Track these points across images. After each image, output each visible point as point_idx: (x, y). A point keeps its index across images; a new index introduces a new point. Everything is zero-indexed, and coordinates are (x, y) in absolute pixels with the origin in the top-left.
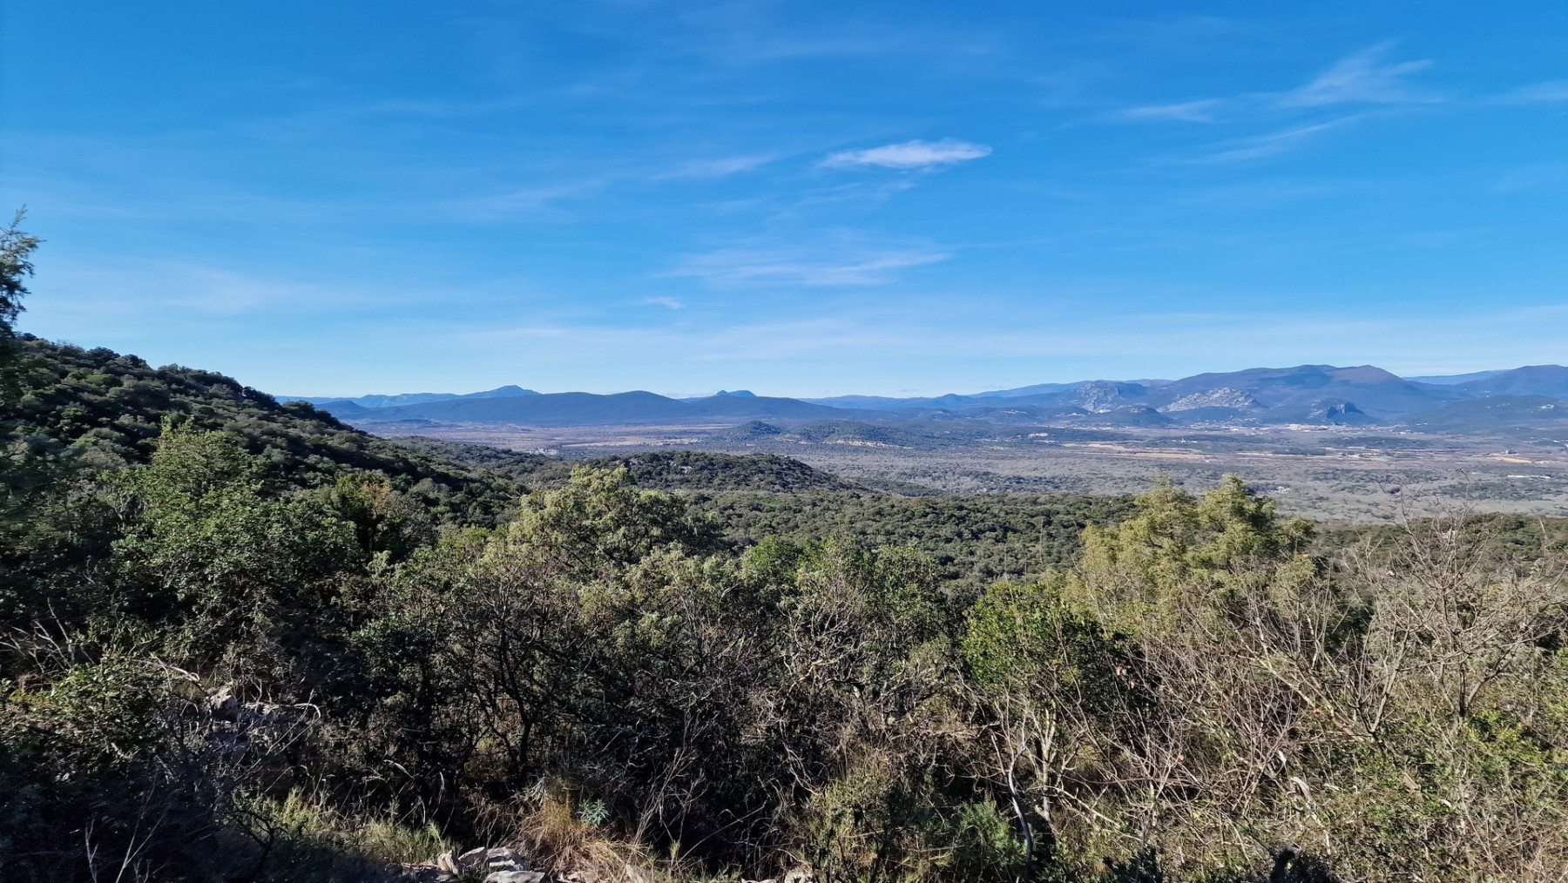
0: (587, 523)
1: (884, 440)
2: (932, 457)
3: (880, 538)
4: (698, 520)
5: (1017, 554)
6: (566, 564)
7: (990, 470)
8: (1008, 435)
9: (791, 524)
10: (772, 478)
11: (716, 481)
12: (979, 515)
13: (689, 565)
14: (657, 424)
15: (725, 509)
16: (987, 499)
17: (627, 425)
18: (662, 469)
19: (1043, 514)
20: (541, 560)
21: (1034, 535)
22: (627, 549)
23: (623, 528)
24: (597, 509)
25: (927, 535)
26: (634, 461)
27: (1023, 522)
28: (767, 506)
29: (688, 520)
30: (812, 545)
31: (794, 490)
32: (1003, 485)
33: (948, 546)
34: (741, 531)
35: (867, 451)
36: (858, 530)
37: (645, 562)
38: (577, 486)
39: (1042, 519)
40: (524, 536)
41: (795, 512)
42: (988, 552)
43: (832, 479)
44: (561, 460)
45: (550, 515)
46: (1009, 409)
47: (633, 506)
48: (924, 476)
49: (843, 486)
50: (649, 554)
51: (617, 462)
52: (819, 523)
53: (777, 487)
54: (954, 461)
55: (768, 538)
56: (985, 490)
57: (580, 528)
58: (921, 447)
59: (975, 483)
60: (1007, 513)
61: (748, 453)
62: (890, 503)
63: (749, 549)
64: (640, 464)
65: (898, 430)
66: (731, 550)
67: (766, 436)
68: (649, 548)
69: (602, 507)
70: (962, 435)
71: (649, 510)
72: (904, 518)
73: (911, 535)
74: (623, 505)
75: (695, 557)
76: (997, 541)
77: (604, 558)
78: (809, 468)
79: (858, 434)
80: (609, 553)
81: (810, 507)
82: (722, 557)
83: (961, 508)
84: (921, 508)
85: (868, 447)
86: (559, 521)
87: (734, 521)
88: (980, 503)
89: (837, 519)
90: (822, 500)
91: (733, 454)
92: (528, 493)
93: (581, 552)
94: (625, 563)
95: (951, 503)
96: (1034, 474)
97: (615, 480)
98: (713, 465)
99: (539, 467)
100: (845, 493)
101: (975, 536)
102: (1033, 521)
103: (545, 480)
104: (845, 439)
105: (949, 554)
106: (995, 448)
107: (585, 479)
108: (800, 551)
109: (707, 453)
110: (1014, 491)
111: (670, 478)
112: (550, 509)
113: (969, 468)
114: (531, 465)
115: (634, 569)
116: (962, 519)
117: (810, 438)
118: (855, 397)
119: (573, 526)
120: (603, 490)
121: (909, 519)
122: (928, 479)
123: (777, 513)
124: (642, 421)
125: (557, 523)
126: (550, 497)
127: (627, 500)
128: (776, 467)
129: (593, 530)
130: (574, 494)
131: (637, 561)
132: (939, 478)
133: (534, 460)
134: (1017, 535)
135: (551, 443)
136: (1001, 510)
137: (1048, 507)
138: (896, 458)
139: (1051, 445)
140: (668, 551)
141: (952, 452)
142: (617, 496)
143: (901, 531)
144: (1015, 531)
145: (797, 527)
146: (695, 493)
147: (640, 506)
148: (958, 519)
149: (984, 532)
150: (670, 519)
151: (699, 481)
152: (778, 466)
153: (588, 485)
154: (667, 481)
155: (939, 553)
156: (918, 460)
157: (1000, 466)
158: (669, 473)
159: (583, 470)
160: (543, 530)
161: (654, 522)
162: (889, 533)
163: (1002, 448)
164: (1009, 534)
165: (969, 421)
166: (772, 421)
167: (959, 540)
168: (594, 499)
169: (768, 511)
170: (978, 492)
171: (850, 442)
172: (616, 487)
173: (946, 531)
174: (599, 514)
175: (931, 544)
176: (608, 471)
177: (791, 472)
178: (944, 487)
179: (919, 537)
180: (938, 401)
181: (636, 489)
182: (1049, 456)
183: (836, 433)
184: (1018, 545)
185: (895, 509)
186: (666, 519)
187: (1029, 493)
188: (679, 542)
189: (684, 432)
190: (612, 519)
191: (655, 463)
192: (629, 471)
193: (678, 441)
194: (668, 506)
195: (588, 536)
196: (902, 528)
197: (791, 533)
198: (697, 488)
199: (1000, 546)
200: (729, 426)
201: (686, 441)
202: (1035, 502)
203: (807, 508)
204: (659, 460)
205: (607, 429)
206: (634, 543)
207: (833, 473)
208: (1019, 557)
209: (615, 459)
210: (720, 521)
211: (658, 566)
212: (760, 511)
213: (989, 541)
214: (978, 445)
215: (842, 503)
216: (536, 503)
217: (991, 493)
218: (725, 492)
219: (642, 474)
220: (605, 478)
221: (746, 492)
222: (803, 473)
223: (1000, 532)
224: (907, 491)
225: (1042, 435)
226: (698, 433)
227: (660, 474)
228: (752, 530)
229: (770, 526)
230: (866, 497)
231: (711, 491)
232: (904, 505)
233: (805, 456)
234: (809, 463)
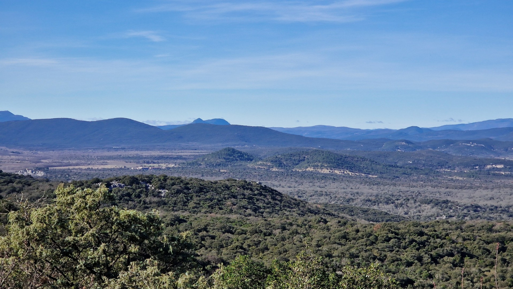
0: (69, 239)
1: (351, 169)
2: (395, 185)
3: (345, 261)
4: (173, 239)
5: (473, 278)
6: (50, 277)
7: (449, 198)
8: (466, 165)
9: (261, 246)
10: (244, 202)
11: (191, 204)
12: (438, 240)
13: (164, 281)
14: (137, 149)
15: (199, 231)
16: (446, 226)
17: (109, 149)
18: (141, 192)
19: (497, 240)
20: (27, 272)
21: (489, 260)
22: (106, 264)
23: (103, 245)
24: (79, 227)
25: (389, 258)
26: (115, 183)
27: (479, 248)
28: (239, 229)
29: (164, 239)
30: (280, 266)
31: (264, 214)
32: (461, 213)
33: (409, 269)
34: (214, 252)
35: (335, 179)
36: (325, 253)
37: (123, 276)
38: (62, 204)
39: (497, 245)
40: (11, 249)
41: (265, 235)
42: (446, 276)
43: (301, 204)
44: (48, 181)
45: (36, 231)
46: (468, 142)
47: (113, 224)
48: (387, 203)
49: (311, 211)
50: (127, 270)
51: (100, 184)
52: (287, 246)
53: (249, 211)
54: (415, 190)
55: (239, 258)
56: (444, 217)
57: (64, 243)
58: (384, 175)
59: (435, 210)
60: (464, 239)
61: (221, 178)
62: (355, 227)
63: (222, 269)
64: (120, 186)
65: (364, 159)
66: (204, 269)
67: (239, 163)
68: (127, 263)
69: (85, 224)
70: (424, 165)
71: (128, 228)
72: (368, 242)
73: (375, 258)
74: (104, 222)
75: (170, 273)
76: (455, 265)
77: (85, 272)
78: (280, 194)
79: (327, 162)
80: (89, 267)
81: (279, 230)
82: (195, 273)
83: (421, 234)
84: (384, 233)
85: (336, 175)
86: (43, 236)
87: (208, 242)
88: (439, 229)
89: (305, 243)
90: (291, 224)
91: (208, 179)
92: (15, 210)
93: (63, 267)
94: (104, 278)
95: (412, 229)
96: (490, 203)
97: (97, 200)
98: (188, 189)
99: (26, 187)
100: (313, 218)
101: (435, 260)
102: (488, 247)
103: (32, 200)
104: (315, 167)
105: (409, 276)
106: (454, 178)
107: (69, 197)
108: (269, 271)
109: (183, 177)
110: (472, 218)
111: (148, 200)
112: (35, 225)
113: (430, 197)
114: (20, 185)
115: (112, 283)
116: (423, 244)
117: (280, 165)
118: (325, 127)
119: (57, 241)
120: (85, 208)
121: (372, 243)
122: (391, 206)
123: (248, 235)
124: (123, 146)
125: (41, 238)
126: (36, 214)
127: (107, 218)
128: (247, 192)
129: (75, 246)
130: (57, 211)
131: (115, 276)
132: (401, 205)
133: (23, 180)
134: (474, 260)
135: (38, 165)
136: (458, 236)
137: (503, 234)
138: (361, 186)
139: (506, 176)
140: (144, 268)
141: (413, 180)
142: (97, 214)
143: (365, 254)
144: (472, 256)
145: (267, 249)
146: (170, 216)
147: (119, 224)
148: (419, 244)
149: (442, 257)
150: (147, 238)
151: (175, 204)
152: (250, 192)
153: (72, 203)
154: (145, 203)
155: (401, 276)
156: (382, 187)
157: (459, 195)
158: (147, 196)
159: (67, 189)
160: (28, 244)
161: (132, 239)
162: (353, 256)
163: (461, 179)
164: (467, 259)
165: (431, 151)
166: (245, 148)
167: (419, 264)
168: (77, 217)
169: (239, 234)
170: (438, 219)
171: (319, 170)
172: (98, 205)
173: (407, 255)
174: (81, 231)
175: (392, 267)
176: (90, 190)
177: (262, 197)
178: (406, 213)
179: (382, 260)
180: (401, 132)
181: (116, 208)
182: (505, 186)
183: (306, 161)
184: (474, 270)
185: (360, 234)
186: (144, 237)
187: (485, 221)
188: (155, 259)
189: (161, 158)
190: (93, 235)
191: (134, 186)
192: (110, 191)
193: (156, 166)
194: (145, 226)
195: (70, 252)
196: (366, 251)
197: (261, 255)
198: (173, 210)
199: (457, 270)
200: (204, 152)
201: (164, 166)
202: (490, 230)
203: (277, 232)
204: (138, 183)
205: (91, 153)
206: (113, 259)
207: (302, 199)
208: (475, 280)
209: (98, 181)
210: (194, 241)
211: (135, 281)
212: (232, 233)
213: (447, 265)
214: (439, 174)
215: (310, 227)
216: (23, 219)
217: (450, 220)
218: (199, 215)
219: (123, 196)
220: (87, 197)
221: (218, 216)
222: (274, 199)
223: (457, 257)
224: (371, 217)
225: (499, 166)
226: (175, 159)
227: (139, 196)
228: (224, 251)
229: (241, 248)
230: (332, 223)
231: (186, 214)
232: (368, 230)
233: (276, 183)
234: (279, 189)
